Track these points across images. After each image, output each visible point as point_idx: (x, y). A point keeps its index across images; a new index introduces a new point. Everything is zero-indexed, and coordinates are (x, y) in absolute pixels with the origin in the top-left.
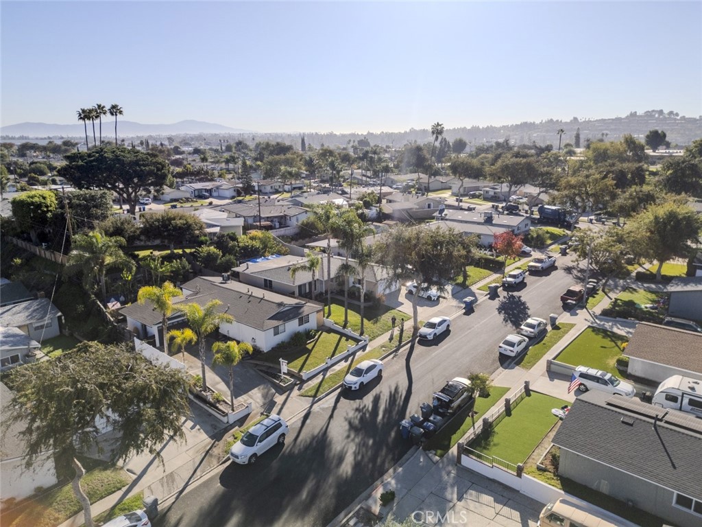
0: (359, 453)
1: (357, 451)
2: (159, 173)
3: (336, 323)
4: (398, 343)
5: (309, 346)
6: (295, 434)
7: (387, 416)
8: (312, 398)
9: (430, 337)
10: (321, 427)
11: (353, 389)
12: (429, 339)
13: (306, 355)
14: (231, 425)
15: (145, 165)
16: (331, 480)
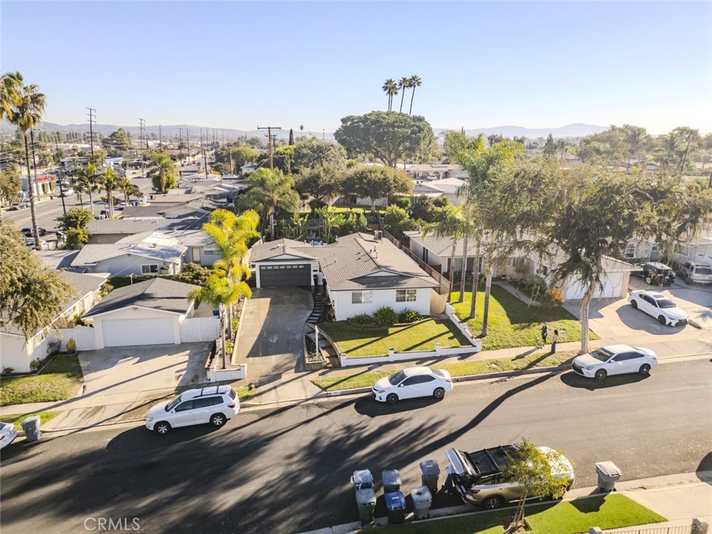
0: (272, 486)
1: (273, 483)
2: (414, 136)
3: (456, 314)
4: (525, 365)
5: (391, 330)
6: (245, 423)
7: (374, 456)
8: (320, 390)
9: (590, 374)
10: (277, 429)
11: (377, 399)
12: (586, 375)
13: (374, 339)
14: (211, 383)
15: (398, 127)
16: (195, 502)
